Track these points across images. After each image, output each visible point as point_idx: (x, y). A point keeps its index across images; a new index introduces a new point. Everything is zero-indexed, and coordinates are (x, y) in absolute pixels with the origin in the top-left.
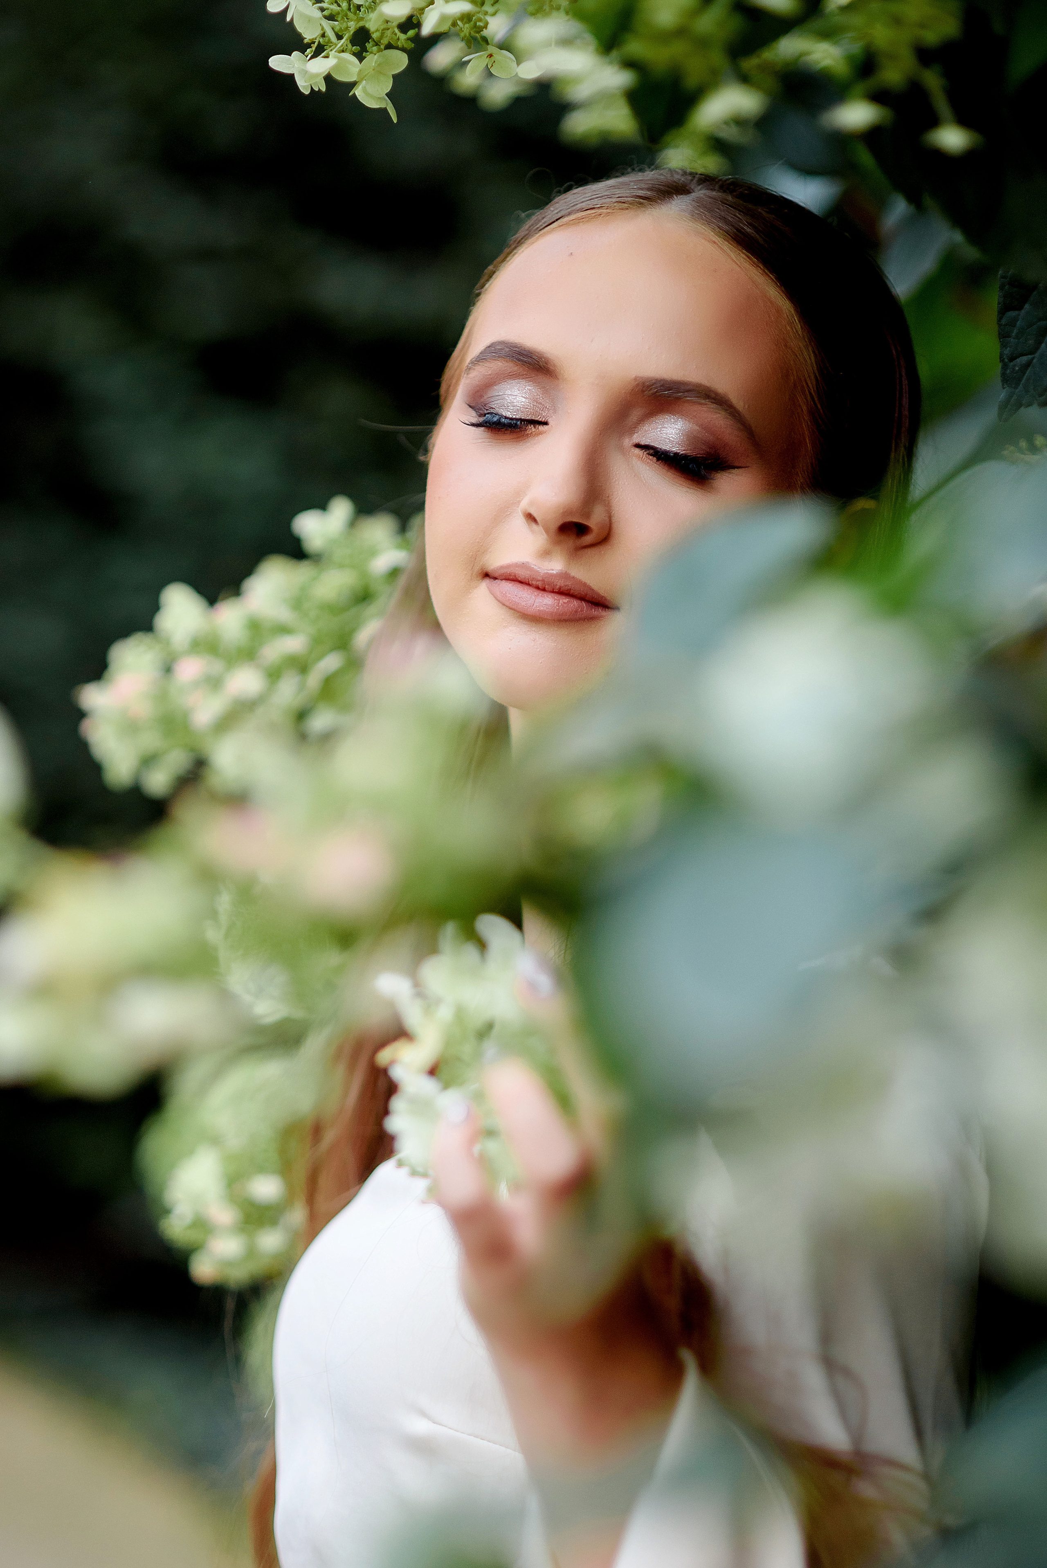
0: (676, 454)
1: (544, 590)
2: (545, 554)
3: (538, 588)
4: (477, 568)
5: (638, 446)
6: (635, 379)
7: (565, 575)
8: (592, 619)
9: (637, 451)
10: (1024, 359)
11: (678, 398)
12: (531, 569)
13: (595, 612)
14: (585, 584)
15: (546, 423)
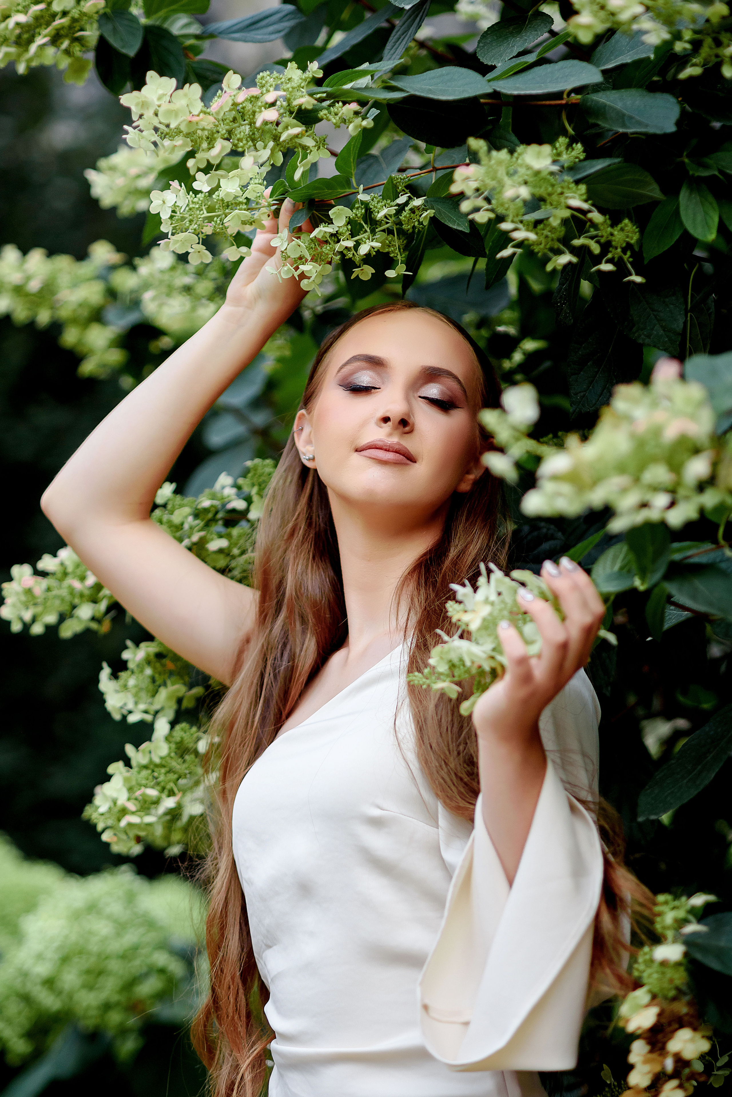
0: (437, 399)
1: (388, 451)
2: (390, 435)
3: (386, 450)
4: (353, 446)
5: (420, 397)
6: (422, 366)
7: (398, 444)
8: (407, 464)
9: (420, 399)
10: (582, 394)
11: (440, 375)
12: (384, 441)
13: (408, 462)
14: (406, 448)
15: (379, 388)
